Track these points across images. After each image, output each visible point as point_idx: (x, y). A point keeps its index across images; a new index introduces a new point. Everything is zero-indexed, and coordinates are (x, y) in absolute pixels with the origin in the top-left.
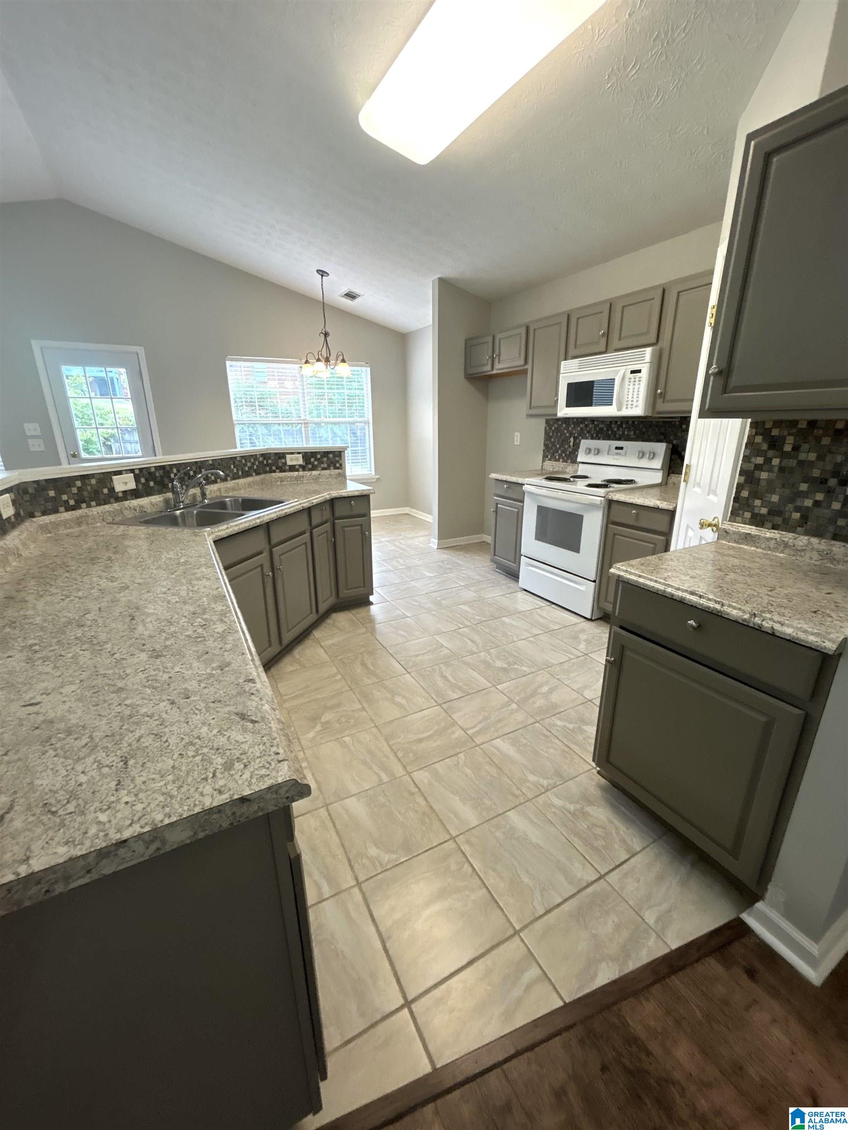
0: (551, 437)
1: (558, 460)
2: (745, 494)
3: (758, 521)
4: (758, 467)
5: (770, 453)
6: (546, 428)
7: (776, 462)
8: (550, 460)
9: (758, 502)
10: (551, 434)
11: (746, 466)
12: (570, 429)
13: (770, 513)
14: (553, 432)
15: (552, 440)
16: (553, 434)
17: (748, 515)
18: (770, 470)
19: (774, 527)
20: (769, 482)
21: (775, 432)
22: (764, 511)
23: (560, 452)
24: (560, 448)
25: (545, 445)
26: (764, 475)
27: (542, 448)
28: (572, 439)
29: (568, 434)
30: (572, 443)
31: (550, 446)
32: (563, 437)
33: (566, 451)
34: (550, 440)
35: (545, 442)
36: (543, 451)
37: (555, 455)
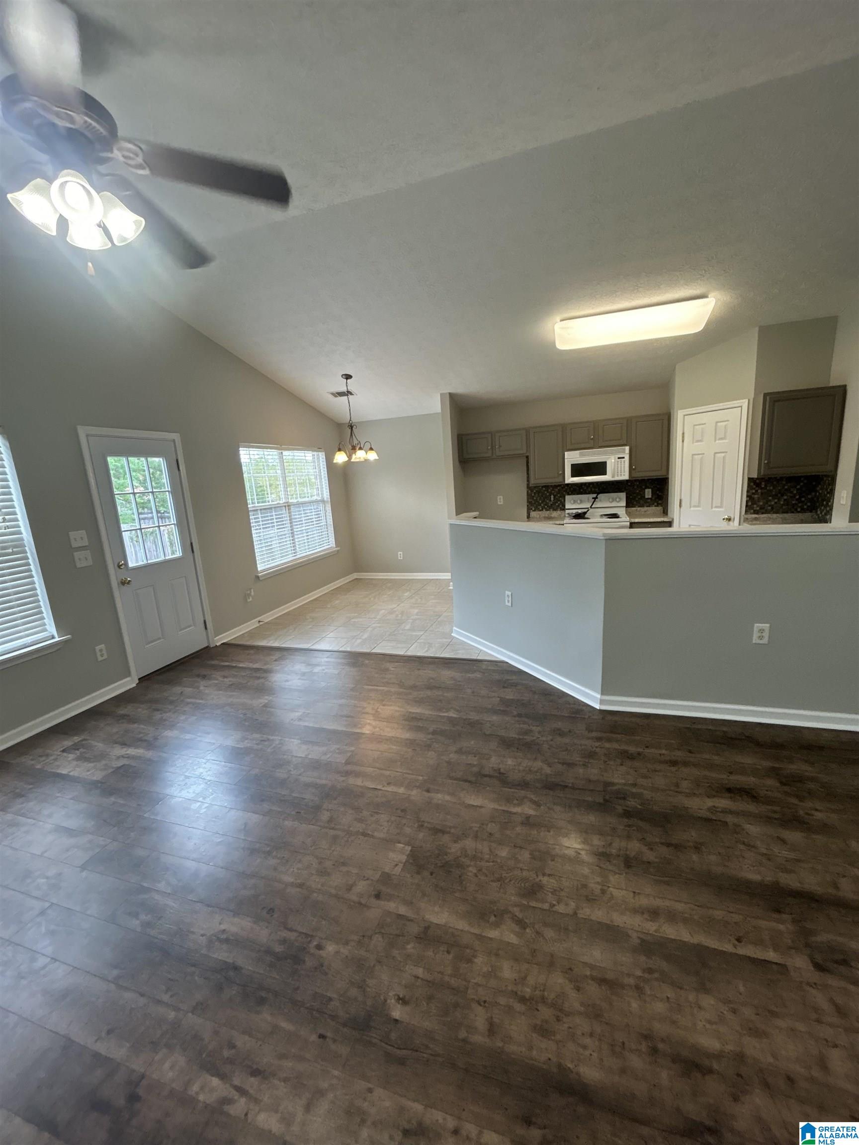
0: (533, 497)
1: (542, 510)
2: (750, 504)
3: (756, 512)
4: (753, 493)
5: (757, 488)
6: (528, 492)
7: (759, 491)
8: (534, 511)
9: (755, 506)
10: (533, 495)
11: (749, 494)
12: (549, 490)
13: (761, 509)
14: (535, 493)
15: (535, 498)
16: (535, 495)
17: (752, 511)
18: (758, 494)
19: (763, 513)
20: (759, 498)
21: (758, 481)
22: (758, 509)
23: (542, 505)
24: (542, 502)
25: (528, 502)
26: (756, 496)
27: (526, 504)
28: (552, 496)
29: (548, 494)
30: (552, 499)
31: (533, 502)
32: (544, 496)
33: (548, 503)
34: (533, 499)
35: (528, 500)
36: (528, 506)
37: (538, 507)
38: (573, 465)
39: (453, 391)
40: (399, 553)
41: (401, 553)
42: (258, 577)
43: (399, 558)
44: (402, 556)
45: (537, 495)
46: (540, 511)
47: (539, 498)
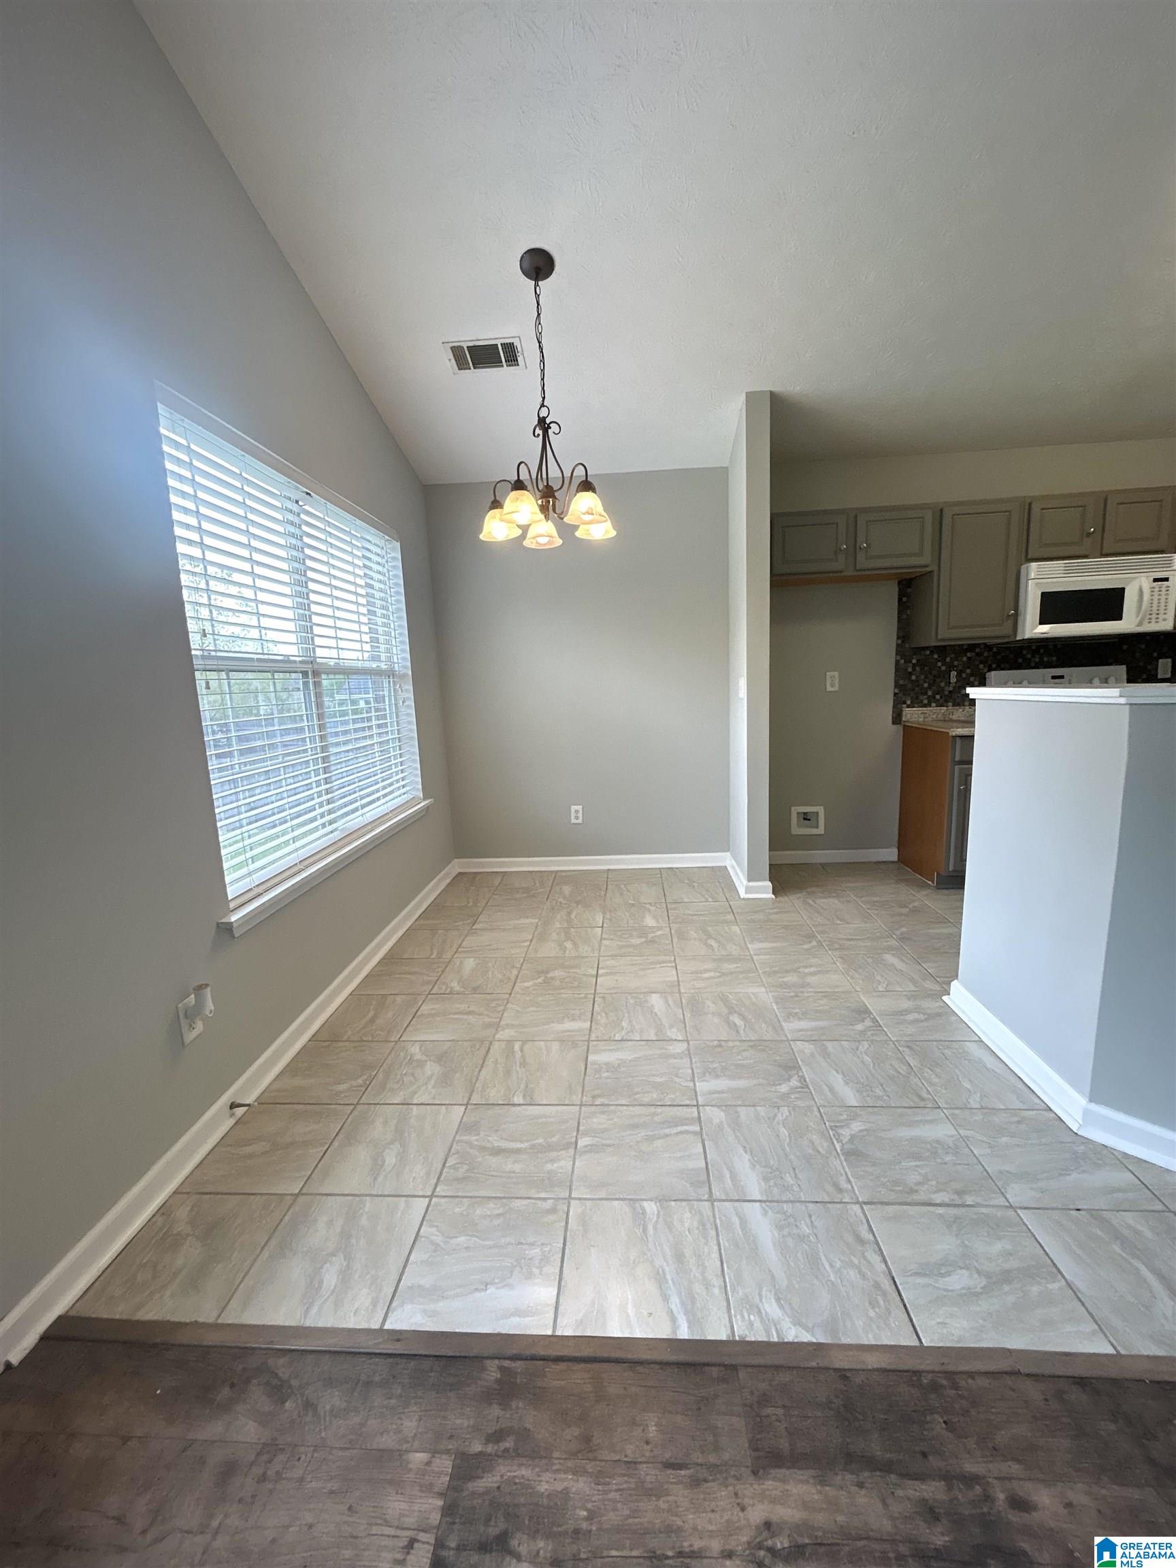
0: (910, 674)
6: (897, 662)
8: (910, 706)
10: (910, 670)
12: (948, 660)
14: (914, 665)
15: (913, 677)
16: (914, 669)
23: (930, 693)
24: (930, 688)
25: (897, 685)
27: (891, 690)
28: (954, 674)
29: (943, 668)
30: (953, 680)
31: (910, 686)
32: (934, 672)
33: (943, 690)
34: (910, 679)
35: (896, 682)
36: (895, 694)
37: (921, 697)
38: (1044, 595)
39: (777, 388)
40: (574, 808)
41: (579, 808)
42: (227, 929)
43: (573, 821)
44: (580, 815)
45: (918, 669)
46: (925, 706)
47: (923, 677)
